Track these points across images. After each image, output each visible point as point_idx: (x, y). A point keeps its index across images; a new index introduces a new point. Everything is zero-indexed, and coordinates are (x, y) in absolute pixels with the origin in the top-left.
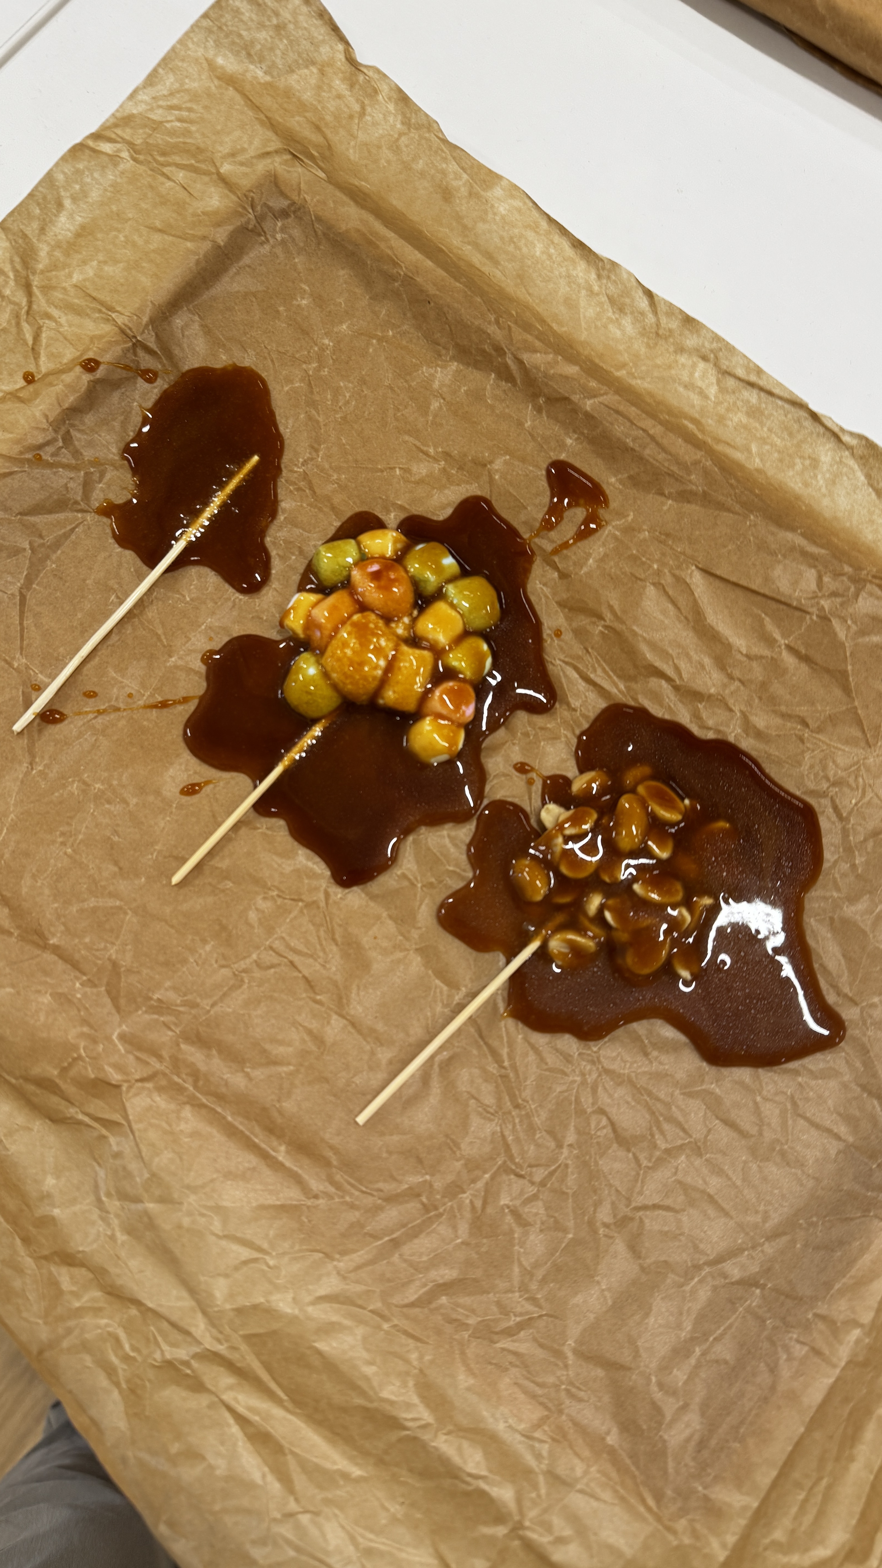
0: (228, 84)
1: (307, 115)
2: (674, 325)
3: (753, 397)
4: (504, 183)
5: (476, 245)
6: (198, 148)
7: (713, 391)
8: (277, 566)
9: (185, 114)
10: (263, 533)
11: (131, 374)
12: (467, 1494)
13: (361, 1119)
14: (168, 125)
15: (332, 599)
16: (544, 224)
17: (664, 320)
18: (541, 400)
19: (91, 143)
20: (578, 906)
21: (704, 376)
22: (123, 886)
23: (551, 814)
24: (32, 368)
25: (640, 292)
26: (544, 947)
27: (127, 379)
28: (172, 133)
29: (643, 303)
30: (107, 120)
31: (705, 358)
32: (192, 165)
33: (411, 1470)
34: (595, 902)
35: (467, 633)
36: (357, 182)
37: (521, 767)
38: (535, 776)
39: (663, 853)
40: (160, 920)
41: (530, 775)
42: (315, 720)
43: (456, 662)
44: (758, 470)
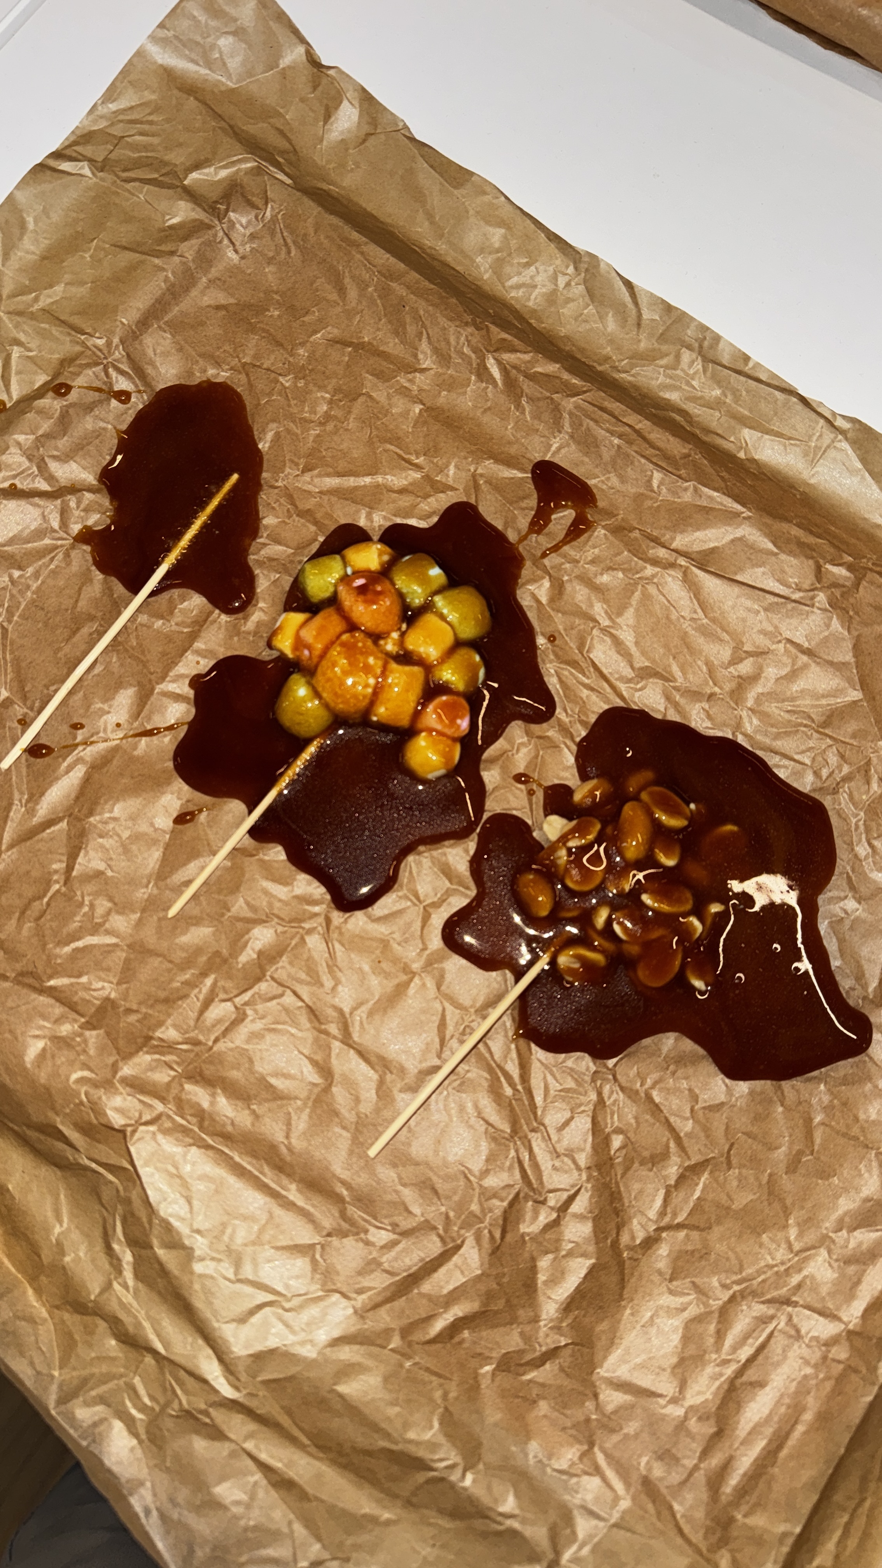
0: (189, 95)
1: (271, 120)
2: (657, 314)
3: (742, 384)
4: (475, 179)
5: (452, 245)
6: (161, 161)
7: (699, 381)
8: (262, 586)
9: (146, 127)
10: (243, 553)
11: (103, 395)
12: (499, 1534)
13: (373, 1151)
14: (129, 140)
15: (319, 619)
16: (520, 220)
17: (645, 311)
18: (523, 401)
19: (52, 163)
20: (588, 918)
22: (120, 922)
23: (554, 826)
24: (3, 396)
25: (620, 284)
26: (552, 963)
27: (100, 402)
28: (135, 147)
29: (624, 293)
30: (67, 139)
31: (690, 348)
32: (155, 179)
33: (441, 1511)
34: (602, 915)
35: (459, 644)
36: (325, 186)
37: (520, 778)
38: (535, 787)
39: (670, 862)
40: (158, 955)
41: (530, 786)
42: (307, 742)
43: (447, 674)
44: (748, 460)
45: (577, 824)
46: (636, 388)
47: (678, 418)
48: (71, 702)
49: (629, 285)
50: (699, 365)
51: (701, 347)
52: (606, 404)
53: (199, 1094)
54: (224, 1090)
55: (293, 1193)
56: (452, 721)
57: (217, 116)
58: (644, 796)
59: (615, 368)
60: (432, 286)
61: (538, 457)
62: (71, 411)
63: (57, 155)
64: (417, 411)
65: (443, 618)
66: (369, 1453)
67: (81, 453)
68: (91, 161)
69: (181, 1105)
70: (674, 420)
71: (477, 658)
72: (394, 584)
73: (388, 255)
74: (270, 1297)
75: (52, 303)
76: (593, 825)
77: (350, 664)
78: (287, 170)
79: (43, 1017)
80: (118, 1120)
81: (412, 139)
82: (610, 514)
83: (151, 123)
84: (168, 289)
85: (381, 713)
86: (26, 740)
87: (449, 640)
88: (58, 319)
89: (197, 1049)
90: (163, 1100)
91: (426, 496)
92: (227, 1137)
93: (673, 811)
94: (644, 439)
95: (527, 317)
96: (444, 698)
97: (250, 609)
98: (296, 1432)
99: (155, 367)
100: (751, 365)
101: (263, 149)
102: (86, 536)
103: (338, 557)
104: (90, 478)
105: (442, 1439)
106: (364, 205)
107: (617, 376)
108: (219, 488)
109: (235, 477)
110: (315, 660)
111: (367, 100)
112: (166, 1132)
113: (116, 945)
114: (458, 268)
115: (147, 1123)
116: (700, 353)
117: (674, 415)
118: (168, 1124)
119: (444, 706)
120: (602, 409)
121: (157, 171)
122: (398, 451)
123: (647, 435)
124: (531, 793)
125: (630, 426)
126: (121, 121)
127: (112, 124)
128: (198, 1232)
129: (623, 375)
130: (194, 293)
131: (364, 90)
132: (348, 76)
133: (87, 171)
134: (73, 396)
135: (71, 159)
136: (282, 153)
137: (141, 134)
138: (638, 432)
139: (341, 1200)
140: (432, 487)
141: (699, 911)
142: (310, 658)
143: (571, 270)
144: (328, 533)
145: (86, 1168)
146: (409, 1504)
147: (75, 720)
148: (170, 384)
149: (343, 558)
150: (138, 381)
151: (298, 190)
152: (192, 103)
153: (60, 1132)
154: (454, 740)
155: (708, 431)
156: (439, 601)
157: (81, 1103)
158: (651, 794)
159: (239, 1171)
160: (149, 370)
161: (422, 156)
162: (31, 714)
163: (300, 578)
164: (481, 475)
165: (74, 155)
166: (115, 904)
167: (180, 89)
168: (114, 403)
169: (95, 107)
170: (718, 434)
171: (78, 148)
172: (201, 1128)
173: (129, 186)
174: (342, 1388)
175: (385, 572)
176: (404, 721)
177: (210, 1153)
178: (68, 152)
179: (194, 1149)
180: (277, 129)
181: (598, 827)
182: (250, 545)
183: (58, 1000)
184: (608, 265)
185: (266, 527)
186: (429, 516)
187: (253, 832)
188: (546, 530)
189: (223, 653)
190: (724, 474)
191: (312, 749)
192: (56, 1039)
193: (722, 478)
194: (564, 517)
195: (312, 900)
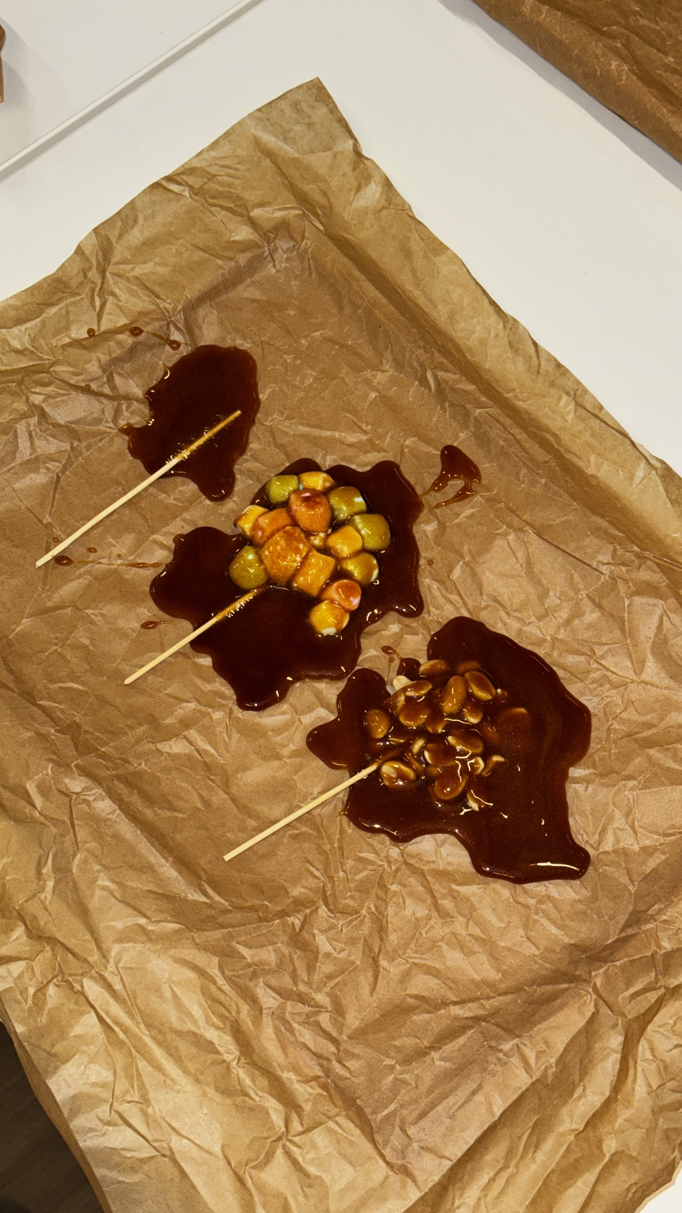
0: (267, 157)
1: (319, 184)
2: (551, 368)
3: (596, 424)
4: (449, 253)
5: (424, 292)
6: (238, 197)
7: (570, 417)
8: (239, 486)
9: (232, 172)
10: (234, 462)
11: (162, 341)
13: (227, 857)
14: (219, 178)
15: (273, 513)
16: (473, 285)
17: (543, 364)
18: (447, 404)
19: (164, 183)
20: (407, 747)
21: (567, 405)
22: (91, 679)
23: (401, 682)
24: (95, 327)
25: (531, 342)
26: (378, 771)
27: (159, 345)
28: (221, 184)
29: (532, 350)
30: (178, 169)
31: (568, 394)
32: (231, 208)
34: (418, 745)
35: (364, 550)
36: (346, 235)
37: (386, 649)
38: (395, 656)
39: (474, 720)
40: (112, 705)
41: (392, 656)
42: (245, 592)
43: (351, 566)
44: (592, 476)
45: (416, 683)
46: (528, 413)
47: (551, 439)
48: (91, 534)
49: (535, 344)
50: (572, 406)
51: (575, 395)
52: (500, 418)
54: (139, 793)
56: (347, 597)
57: (283, 175)
58: (467, 675)
59: (516, 397)
60: (402, 318)
61: (449, 443)
62: (139, 347)
63: (169, 179)
64: (374, 396)
65: (358, 531)
67: (137, 375)
68: (191, 187)
69: (110, 791)
70: (548, 439)
71: (375, 562)
72: (329, 502)
73: (377, 292)
75: (143, 274)
76: (427, 685)
77: (287, 545)
78: (322, 219)
79: (33, 719)
81: (413, 218)
82: (488, 489)
83: (236, 169)
84: (223, 282)
85: (300, 582)
86: (56, 551)
87: (359, 546)
88: (144, 285)
91: (366, 452)
93: (483, 687)
94: (520, 445)
95: (465, 351)
96: (345, 581)
97: (227, 500)
99: (201, 331)
100: (604, 412)
101: (309, 203)
102: (129, 430)
103: (296, 477)
104: (139, 393)
106: (370, 253)
107: (517, 403)
108: (226, 417)
109: (238, 413)
110: (265, 539)
111: (388, 185)
113: (86, 692)
114: (425, 309)
116: (574, 399)
117: (548, 436)
119: (344, 587)
120: (497, 420)
121: (234, 202)
122: (355, 419)
123: (523, 444)
124: (390, 660)
125: (512, 434)
126: (217, 165)
127: (210, 166)
129: (521, 403)
130: (240, 288)
131: (387, 179)
132: (378, 167)
133: (186, 193)
134: (142, 337)
135: (178, 183)
136: (322, 207)
137: (229, 175)
138: (518, 441)
139: (200, 878)
140: (372, 447)
141: (485, 756)
142: (262, 536)
143: (501, 326)
144: (292, 462)
145: (36, 821)
146: (198, 1080)
147: (92, 546)
148: (208, 343)
149: (299, 479)
150: (187, 337)
151: (326, 235)
152: (267, 162)
153: (27, 793)
154: (347, 611)
155: (569, 451)
156: (357, 519)
158: (473, 676)
160: (197, 332)
161: (417, 231)
162: (63, 536)
163: (267, 486)
164: (407, 446)
165: (181, 180)
166: (91, 668)
167: (261, 151)
168: (168, 348)
169: (201, 153)
170: (575, 455)
171: (185, 177)
173: (212, 209)
175: (326, 493)
176: (314, 592)
178: (178, 178)
180: (322, 190)
181: (430, 687)
182: (237, 458)
183: (44, 712)
184: (525, 329)
185: (251, 449)
186: (365, 465)
187: (194, 644)
188: (443, 491)
189: (202, 524)
190: (568, 479)
191: (248, 597)
192: (38, 734)
193: (566, 480)
194: (456, 484)
195: (223, 696)
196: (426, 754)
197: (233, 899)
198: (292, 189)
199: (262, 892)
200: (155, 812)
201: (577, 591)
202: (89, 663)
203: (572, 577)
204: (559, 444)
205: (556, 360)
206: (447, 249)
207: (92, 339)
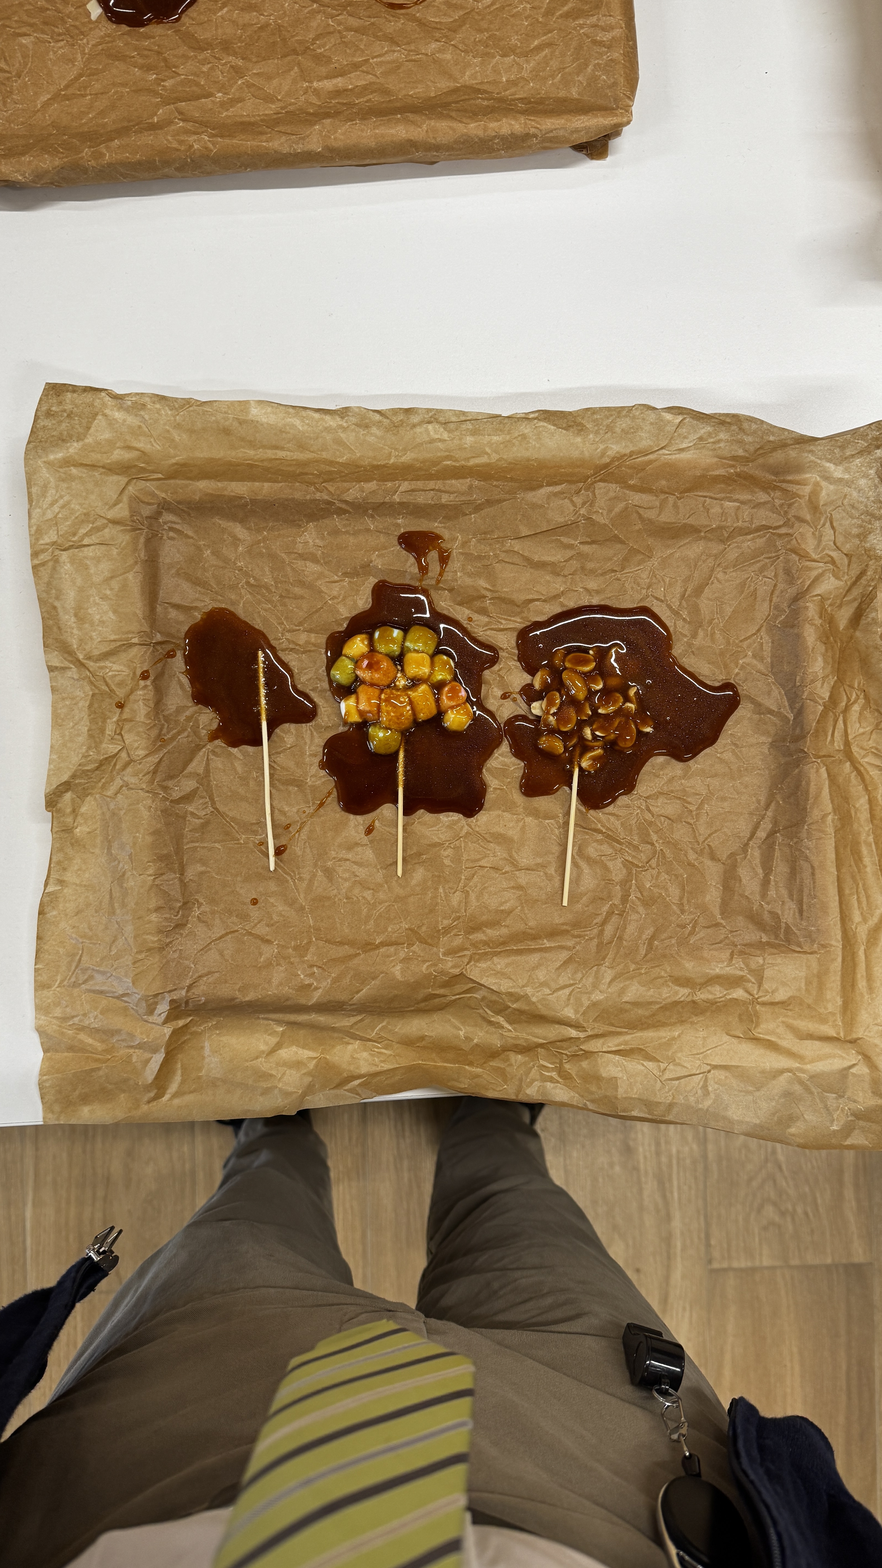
0: (68, 466)
1: (118, 445)
2: (401, 417)
3: (469, 426)
4: (253, 404)
5: (264, 447)
6: (85, 514)
7: (445, 436)
8: (315, 696)
9: (61, 502)
11: (163, 661)
12: (725, 1006)
13: (565, 903)
14: (60, 515)
15: (360, 693)
16: (291, 410)
17: (394, 419)
18: (370, 512)
19: (36, 562)
20: (582, 738)
21: (436, 432)
22: (381, 896)
23: (537, 708)
24: (117, 700)
25: (371, 413)
26: (581, 769)
27: (164, 665)
28: (66, 519)
29: (377, 417)
31: (429, 422)
32: (92, 528)
33: (696, 1015)
34: (588, 732)
35: (432, 656)
37: (505, 696)
38: (514, 696)
39: (600, 686)
40: (410, 896)
41: (512, 697)
42: (397, 753)
43: (439, 676)
44: (498, 460)
45: (548, 700)
47: (450, 463)
48: (276, 817)
49: (376, 411)
50: (439, 427)
51: (436, 419)
52: (413, 487)
53: (479, 936)
54: (486, 927)
55: (547, 944)
56: (457, 696)
57: (93, 466)
58: (568, 665)
60: (281, 485)
61: (398, 533)
62: (157, 681)
63: (35, 555)
65: (415, 650)
66: (654, 1015)
68: (52, 543)
69: (474, 945)
70: (449, 466)
71: (445, 657)
72: (380, 652)
73: (246, 483)
74: (571, 988)
76: (554, 694)
78: (150, 469)
79: (389, 956)
80: (457, 971)
81: (202, 404)
82: (454, 539)
83: (59, 496)
85: (421, 714)
86: (271, 850)
87: (427, 658)
88: (112, 641)
89: (461, 920)
90: (466, 949)
91: (357, 591)
92: (504, 943)
93: (586, 662)
96: (446, 689)
97: (318, 712)
98: (619, 1030)
99: (175, 627)
100: (468, 415)
101: (129, 467)
102: (215, 735)
103: (343, 656)
104: (191, 705)
105: (677, 988)
107: (401, 460)
108: (258, 664)
109: (260, 654)
110: (374, 715)
111: (161, 399)
112: (478, 961)
113: (389, 906)
115: (468, 963)
116: (438, 422)
118: (477, 957)
119: (448, 692)
120: (413, 490)
124: (514, 700)
126: (46, 508)
127: (44, 514)
128: (523, 986)
129: (404, 457)
130: (162, 573)
131: (156, 396)
133: (56, 551)
134: (152, 674)
135: (42, 551)
136: (140, 459)
137: (62, 507)
139: (567, 931)
140: (356, 586)
141: (627, 699)
142: (372, 715)
143: (339, 419)
145: (455, 1000)
146: (682, 1022)
147: (284, 823)
148: (187, 629)
149: (346, 656)
151: (167, 478)
152: (73, 470)
153: (434, 994)
154: (464, 703)
156: (407, 644)
157: (436, 976)
158: (569, 661)
159: (520, 952)
160: (174, 630)
161: (216, 411)
162: (263, 837)
163: (332, 679)
164: (377, 563)
165: (41, 547)
166: (373, 889)
167: (61, 468)
168: (170, 661)
170: (475, 458)
171: (41, 542)
172: (491, 948)
173: (83, 542)
174: (626, 999)
175: (372, 649)
176: (434, 711)
177: (502, 954)
178: (38, 548)
179: (495, 958)
180: (124, 448)
181: (557, 694)
183: (387, 945)
184: (359, 408)
186: (367, 599)
187: (406, 812)
188: (430, 568)
189: (322, 742)
190: (495, 483)
191: (401, 755)
192: (402, 961)
193: (495, 486)
194: (433, 555)
195: (455, 823)
196: (598, 733)
197: (595, 921)
198: (110, 470)
199: (602, 899)
200: (505, 926)
201: (570, 547)
202: (369, 889)
203: (562, 543)
204: (456, 460)
205: (400, 409)
206: (247, 402)
207: (126, 710)
